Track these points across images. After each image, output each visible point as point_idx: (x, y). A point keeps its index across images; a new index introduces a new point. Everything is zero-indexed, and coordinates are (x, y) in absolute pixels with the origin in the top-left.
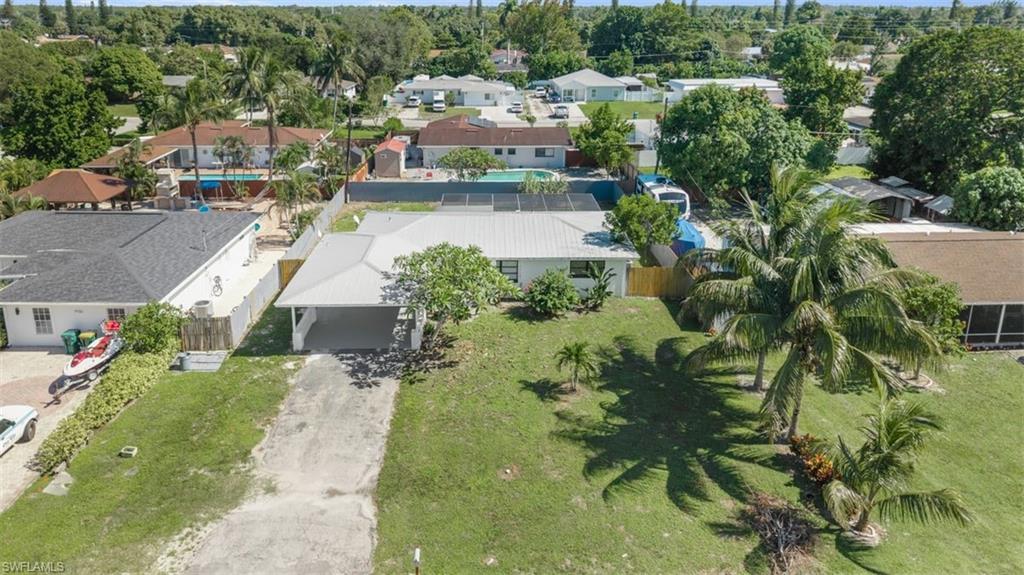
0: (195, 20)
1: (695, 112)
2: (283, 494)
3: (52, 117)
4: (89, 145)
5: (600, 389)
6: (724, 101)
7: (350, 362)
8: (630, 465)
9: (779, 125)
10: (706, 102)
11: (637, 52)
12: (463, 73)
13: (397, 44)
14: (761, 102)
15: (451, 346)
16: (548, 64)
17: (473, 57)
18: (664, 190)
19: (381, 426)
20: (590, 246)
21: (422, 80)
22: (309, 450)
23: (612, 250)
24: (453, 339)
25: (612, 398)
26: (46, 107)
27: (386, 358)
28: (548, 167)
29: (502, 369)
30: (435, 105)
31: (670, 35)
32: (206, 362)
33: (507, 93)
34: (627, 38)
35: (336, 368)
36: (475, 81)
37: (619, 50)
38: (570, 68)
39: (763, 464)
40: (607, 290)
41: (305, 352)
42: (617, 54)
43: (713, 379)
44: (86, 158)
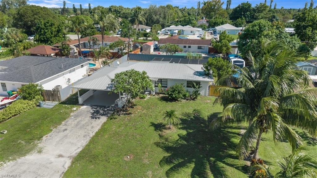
0: (112, 10)
1: (252, 31)
2: (43, 154)
3: (45, 30)
4: (57, 39)
5: (179, 128)
6: (265, 26)
7: (95, 109)
8: (181, 160)
9: (286, 36)
10: (257, 27)
11: (247, 19)
12: (186, 25)
13: (165, 15)
14: (281, 27)
15: (133, 108)
16: (215, 22)
17: (190, 20)
18: (236, 59)
19: (92, 133)
20: (195, 76)
21: (173, 27)
22: (62, 139)
23: (203, 78)
24: (135, 105)
25: (184, 132)
26: (44, 27)
27: (107, 109)
28: (202, 52)
29: (147, 118)
30: (174, 34)
31: (260, 13)
32: (49, 105)
33: (198, 31)
34: (244, 14)
35: (89, 111)
36: (189, 27)
37: (241, 18)
38: (222, 23)
39: (237, 168)
40: (198, 93)
41: (82, 105)
42: (240, 19)
43: (230, 130)
44: (55, 43)
